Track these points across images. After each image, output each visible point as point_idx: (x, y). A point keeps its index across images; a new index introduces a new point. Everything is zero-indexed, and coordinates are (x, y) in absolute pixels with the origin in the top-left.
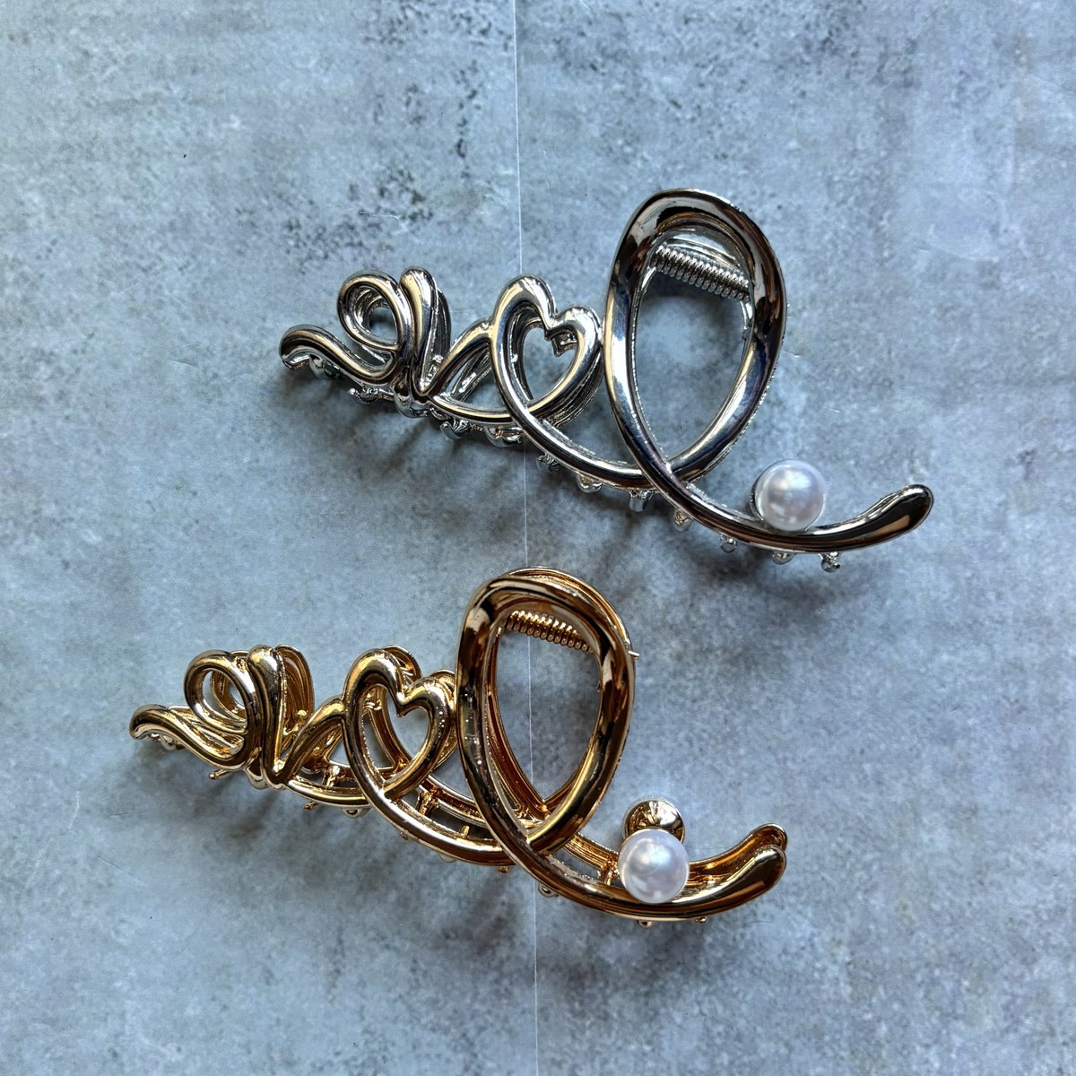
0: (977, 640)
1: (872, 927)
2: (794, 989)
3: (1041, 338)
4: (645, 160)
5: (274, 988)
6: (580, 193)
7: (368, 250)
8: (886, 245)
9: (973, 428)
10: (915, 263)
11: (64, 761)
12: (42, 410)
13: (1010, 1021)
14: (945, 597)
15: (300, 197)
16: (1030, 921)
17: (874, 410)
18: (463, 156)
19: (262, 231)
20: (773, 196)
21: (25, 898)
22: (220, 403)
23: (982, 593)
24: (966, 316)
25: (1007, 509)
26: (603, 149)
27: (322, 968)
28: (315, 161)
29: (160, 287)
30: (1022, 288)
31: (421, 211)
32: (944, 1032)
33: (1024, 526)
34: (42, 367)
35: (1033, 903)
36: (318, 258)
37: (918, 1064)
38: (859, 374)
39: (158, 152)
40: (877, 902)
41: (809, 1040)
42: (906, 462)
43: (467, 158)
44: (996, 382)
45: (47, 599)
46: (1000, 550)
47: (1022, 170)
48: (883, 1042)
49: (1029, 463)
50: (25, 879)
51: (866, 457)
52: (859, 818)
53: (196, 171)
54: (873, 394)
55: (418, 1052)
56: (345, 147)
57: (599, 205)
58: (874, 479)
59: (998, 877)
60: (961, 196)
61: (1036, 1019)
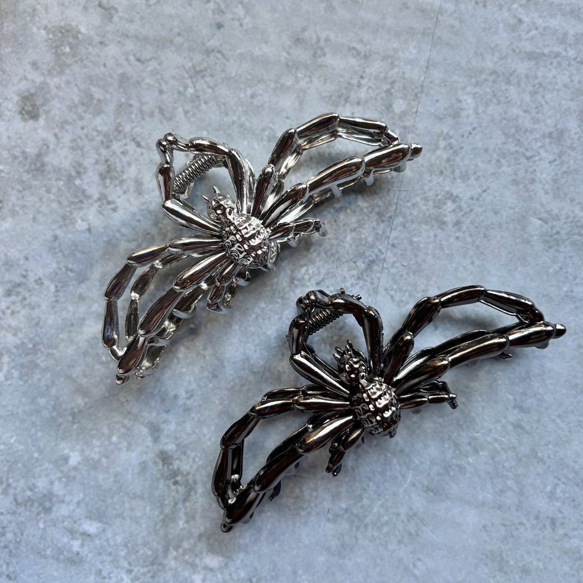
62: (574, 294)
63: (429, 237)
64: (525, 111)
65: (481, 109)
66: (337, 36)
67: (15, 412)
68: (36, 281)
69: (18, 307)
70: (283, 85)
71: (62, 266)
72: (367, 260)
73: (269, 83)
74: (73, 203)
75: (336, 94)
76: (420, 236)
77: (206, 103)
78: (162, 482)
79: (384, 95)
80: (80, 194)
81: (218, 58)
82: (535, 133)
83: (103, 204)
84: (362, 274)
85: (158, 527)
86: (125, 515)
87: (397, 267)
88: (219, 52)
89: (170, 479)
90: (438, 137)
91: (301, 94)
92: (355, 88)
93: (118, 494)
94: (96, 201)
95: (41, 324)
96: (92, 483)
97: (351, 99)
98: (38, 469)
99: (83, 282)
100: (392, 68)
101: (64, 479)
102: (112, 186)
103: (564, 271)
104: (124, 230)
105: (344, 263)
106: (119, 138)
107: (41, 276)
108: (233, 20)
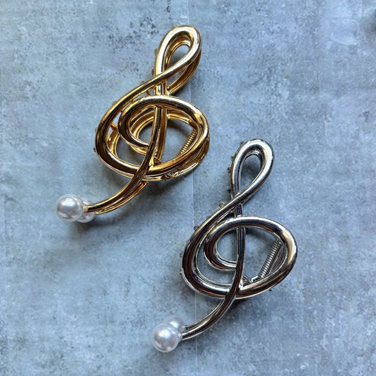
0: (349, 177)
1: (311, 277)
2: (284, 298)
3: (372, 72)
4: (232, 12)
5: (107, 296)
6: (209, 24)
7: (137, 45)
8: (317, 40)
9: (347, 104)
10: (326, 46)
11: (36, 220)
12: (28, 101)
13: (360, 310)
14: (338, 162)
15: (114, 27)
16: (367, 276)
17: (313, 98)
18: (169, 12)
19: (101, 39)
20: (276, 23)
21: (24, 266)
22: (87, 98)
23: (350, 161)
24: (344, 65)
25: (359, 132)
26: (217, 8)
27: (123, 290)
28: (119, 14)
29: (67, 59)
30: (365, 54)
31: (155, 31)
32: (337, 314)
33: (365, 138)
34: (28, 87)
35: (368, 269)
36: (120, 48)
37: (327, 324)
38: (307, 85)
39: (65, 12)
40: (313, 268)
41: (289, 316)
42: (324, 116)
43: (171, 13)
44: (355, 88)
45: (30, 165)
46: (357, 146)
47: (365, 12)
48: (315, 317)
49: (367, 116)
50: (24, 259)
51: (310, 114)
52: (307, 239)
53: (78, 19)
54: (312, 92)
55: (155, 318)
56: (128, 10)
57: (216, 28)
58: (313, 122)
59: (356, 260)
60: (343, 22)
61: (369, 310)
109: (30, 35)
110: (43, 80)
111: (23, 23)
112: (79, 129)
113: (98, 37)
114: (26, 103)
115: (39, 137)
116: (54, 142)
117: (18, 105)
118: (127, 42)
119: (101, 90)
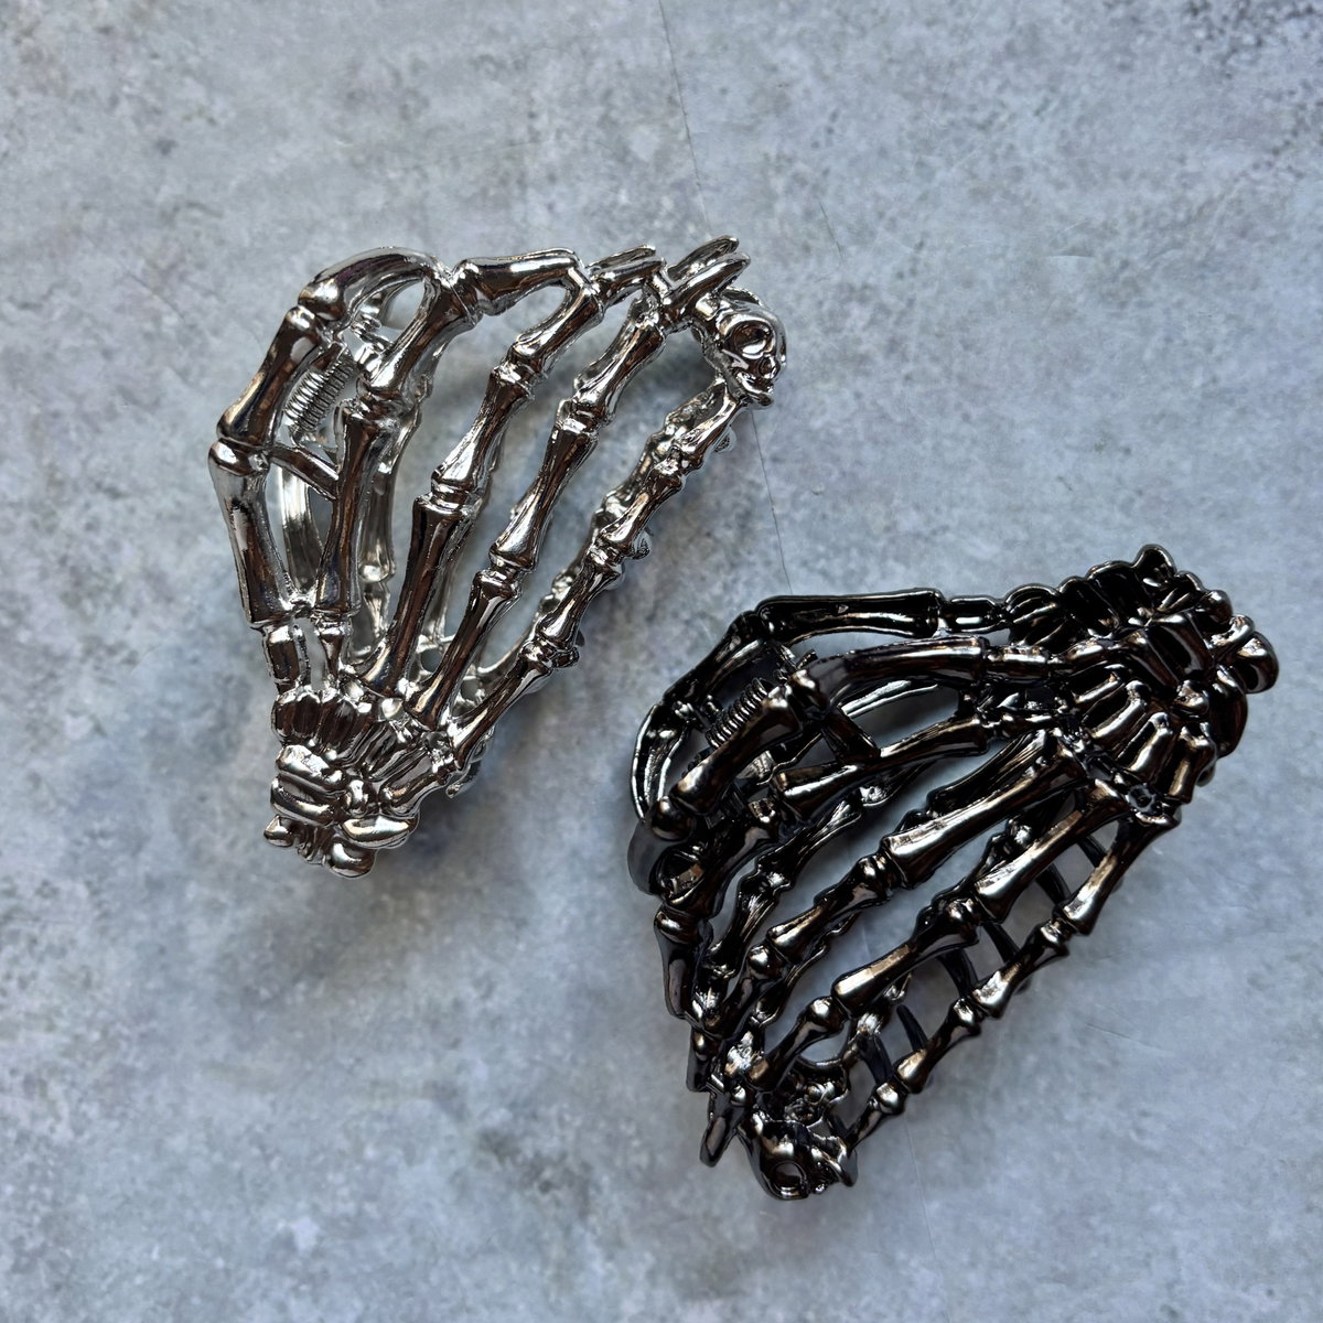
62: (1223, 383)
63: (844, 405)
64: (929, 24)
65: (829, 65)
66: (435, 49)
67: (130, 1193)
68: (39, 892)
69: (28, 966)
70: (366, 215)
71: (78, 834)
72: (732, 518)
73: (333, 224)
74: (35, 687)
75: (495, 180)
76: (823, 412)
77: (216, 332)
78: (515, 1198)
79: (600, 133)
80: (41, 661)
81: (195, 221)
82: (975, 62)
83: (100, 659)
84: (737, 554)
85: (553, 1298)
86: (470, 1303)
87: (805, 504)
88: (192, 205)
89: (527, 1185)
90: (763, 172)
91: (417, 217)
92: (529, 146)
93: (435, 1263)
94: (83, 661)
95: (96, 977)
96: (368, 1268)
97: (531, 176)
98: (239, 1292)
99: (139, 848)
100: (590, 64)
101: (304, 1288)
102: (101, 611)
103: (1177, 342)
104: (174, 696)
105: (685, 548)
106: (65, 499)
107: (45, 875)
108: (188, 118)
109: (825, 79)
110: (920, 267)
111: (782, 31)
112: (1127, 451)
113: (1135, 20)
114: (860, 383)
115: (953, 524)
116: (1028, 528)
117: (828, 400)
118: (1279, 16)
119: (1199, 258)
